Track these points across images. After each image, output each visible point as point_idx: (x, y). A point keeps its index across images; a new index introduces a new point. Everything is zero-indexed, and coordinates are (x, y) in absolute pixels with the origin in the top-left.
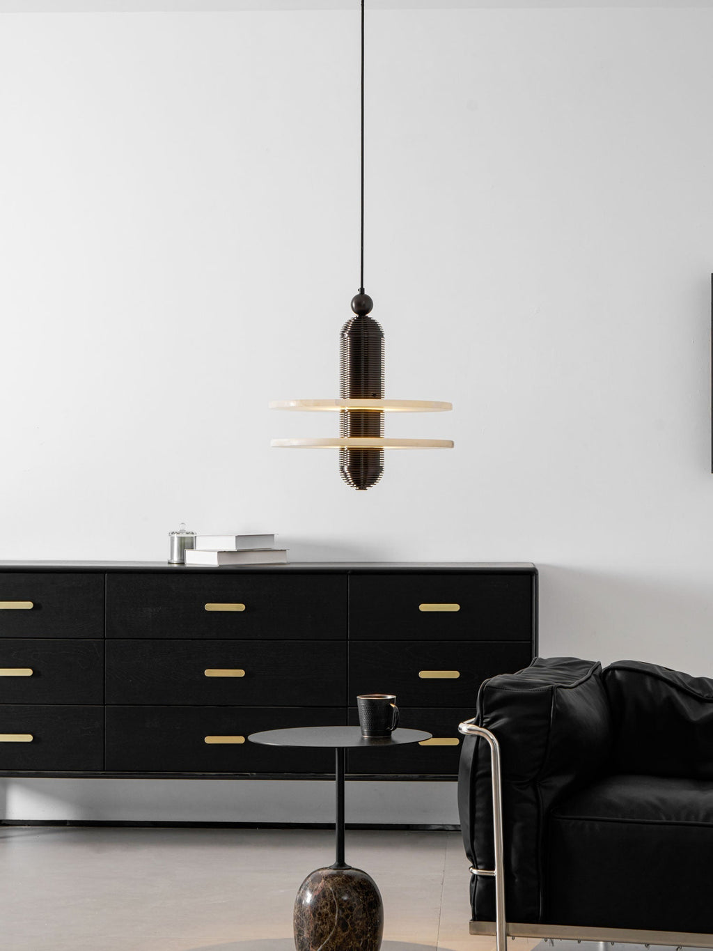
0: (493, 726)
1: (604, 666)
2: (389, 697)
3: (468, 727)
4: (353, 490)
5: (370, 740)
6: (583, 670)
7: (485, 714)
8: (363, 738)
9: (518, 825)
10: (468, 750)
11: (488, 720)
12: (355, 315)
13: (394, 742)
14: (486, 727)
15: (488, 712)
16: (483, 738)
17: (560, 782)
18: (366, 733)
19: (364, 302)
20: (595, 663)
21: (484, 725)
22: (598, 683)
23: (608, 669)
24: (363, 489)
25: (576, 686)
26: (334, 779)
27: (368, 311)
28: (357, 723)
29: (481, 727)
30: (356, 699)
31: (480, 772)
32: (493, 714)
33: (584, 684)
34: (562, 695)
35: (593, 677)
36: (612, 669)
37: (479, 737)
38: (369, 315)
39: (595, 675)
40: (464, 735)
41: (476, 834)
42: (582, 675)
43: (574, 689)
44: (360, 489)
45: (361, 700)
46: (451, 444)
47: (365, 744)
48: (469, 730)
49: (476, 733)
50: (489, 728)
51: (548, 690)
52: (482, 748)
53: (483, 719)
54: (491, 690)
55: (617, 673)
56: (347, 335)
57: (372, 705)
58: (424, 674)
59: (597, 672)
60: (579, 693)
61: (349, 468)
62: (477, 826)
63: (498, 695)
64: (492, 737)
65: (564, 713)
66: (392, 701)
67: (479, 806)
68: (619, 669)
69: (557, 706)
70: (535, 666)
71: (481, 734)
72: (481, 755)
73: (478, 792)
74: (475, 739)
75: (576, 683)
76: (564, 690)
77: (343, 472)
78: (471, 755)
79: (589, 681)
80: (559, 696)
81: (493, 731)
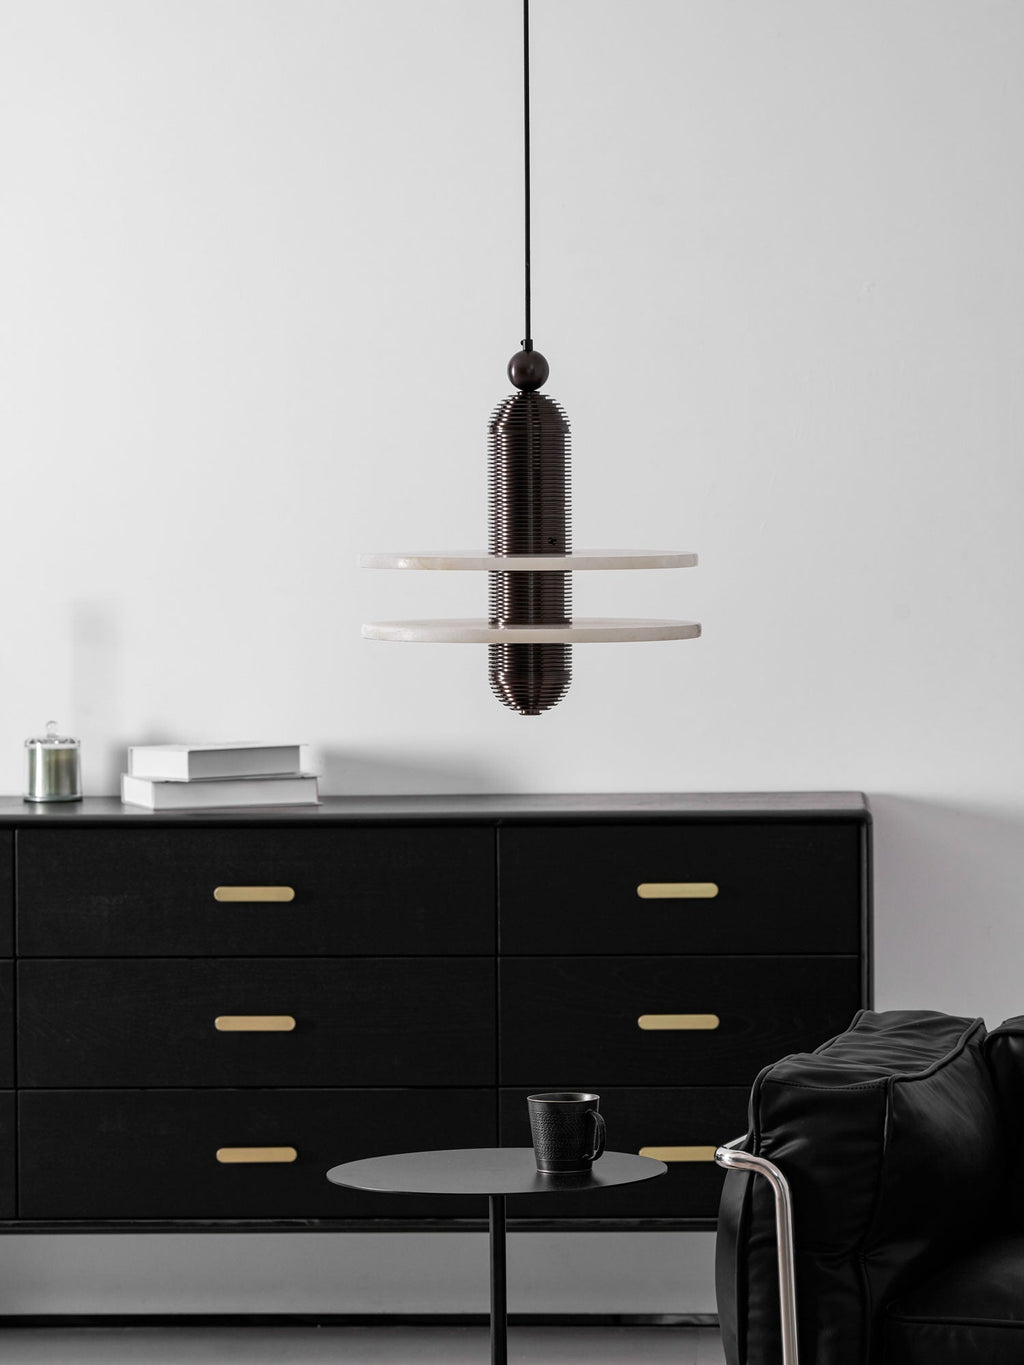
0: (779, 1153)
1: (991, 1027)
2: (587, 1097)
3: (734, 1156)
4: (515, 716)
5: (554, 1179)
6: (949, 1037)
7: (764, 1131)
8: (539, 1175)
9: (826, 1334)
10: (734, 1196)
11: (770, 1141)
12: (515, 391)
13: (596, 1182)
14: (765, 1156)
15: (769, 1128)
16: (761, 1176)
17: (903, 1253)
18: (545, 1165)
19: (532, 367)
20: (971, 1021)
21: (762, 1150)
22: (976, 1062)
23: (997, 1035)
24: (533, 714)
25: (933, 1073)
26: (487, 1230)
27: (540, 383)
28: (527, 1142)
29: (757, 1155)
30: (526, 1102)
31: (753, 1239)
32: (778, 1132)
33: (949, 1068)
34: (906, 1098)
35: (967, 1052)
36: (1003, 1034)
37: (752, 1173)
38: (542, 390)
39: (971, 1047)
40: (725, 1170)
41: (750, 1351)
42: (945, 1047)
43: (927, 1080)
44: (528, 713)
45: (536, 1106)
46: (695, 631)
47: (544, 1188)
48: (735, 1160)
49: (747, 1166)
50: (771, 1156)
51: (879, 1087)
52: (758, 1193)
53: (760, 1140)
54: (776, 1086)
55: (1013, 1043)
56: (500, 430)
57: (554, 1113)
58: (648, 1022)
59: (975, 1040)
60: (937, 1086)
61: (508, 677)
62: (750, 1336)
63: (786, 1097)
64: (777, 1172)
65: (910, 1126)
66: (591, 1104)
67: (753, 1299)
68: (1017, 1034)
69: (895, 1116)
70: (859, 1029)
71: (756, 1169)
72: (757, 1206)
73: (753, 1273)
74: (745, 1177)
75: (934, 1065)
76: (908, 1084)
77: (497, 683)
78: (739, 1206)
79: (959, 1060)
80: (898, 1098)
81: (777, 1162)
